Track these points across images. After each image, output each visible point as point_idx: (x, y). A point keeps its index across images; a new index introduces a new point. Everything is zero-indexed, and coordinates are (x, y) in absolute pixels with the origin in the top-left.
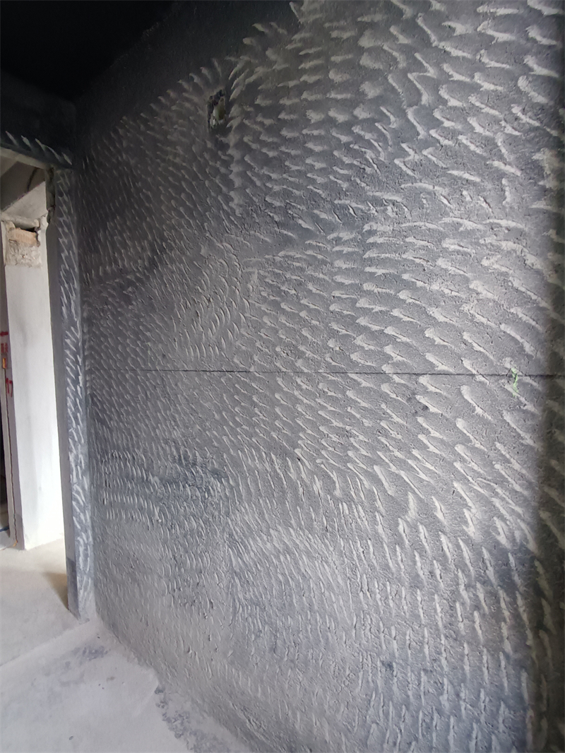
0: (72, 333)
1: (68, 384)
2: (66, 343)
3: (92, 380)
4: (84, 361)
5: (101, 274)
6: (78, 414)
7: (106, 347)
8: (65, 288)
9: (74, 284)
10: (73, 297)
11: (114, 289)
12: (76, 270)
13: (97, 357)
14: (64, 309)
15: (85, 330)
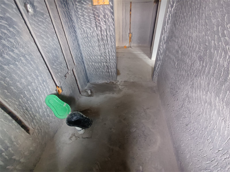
1: (169, 7)
3: (178, 6)
6: (169, 21)
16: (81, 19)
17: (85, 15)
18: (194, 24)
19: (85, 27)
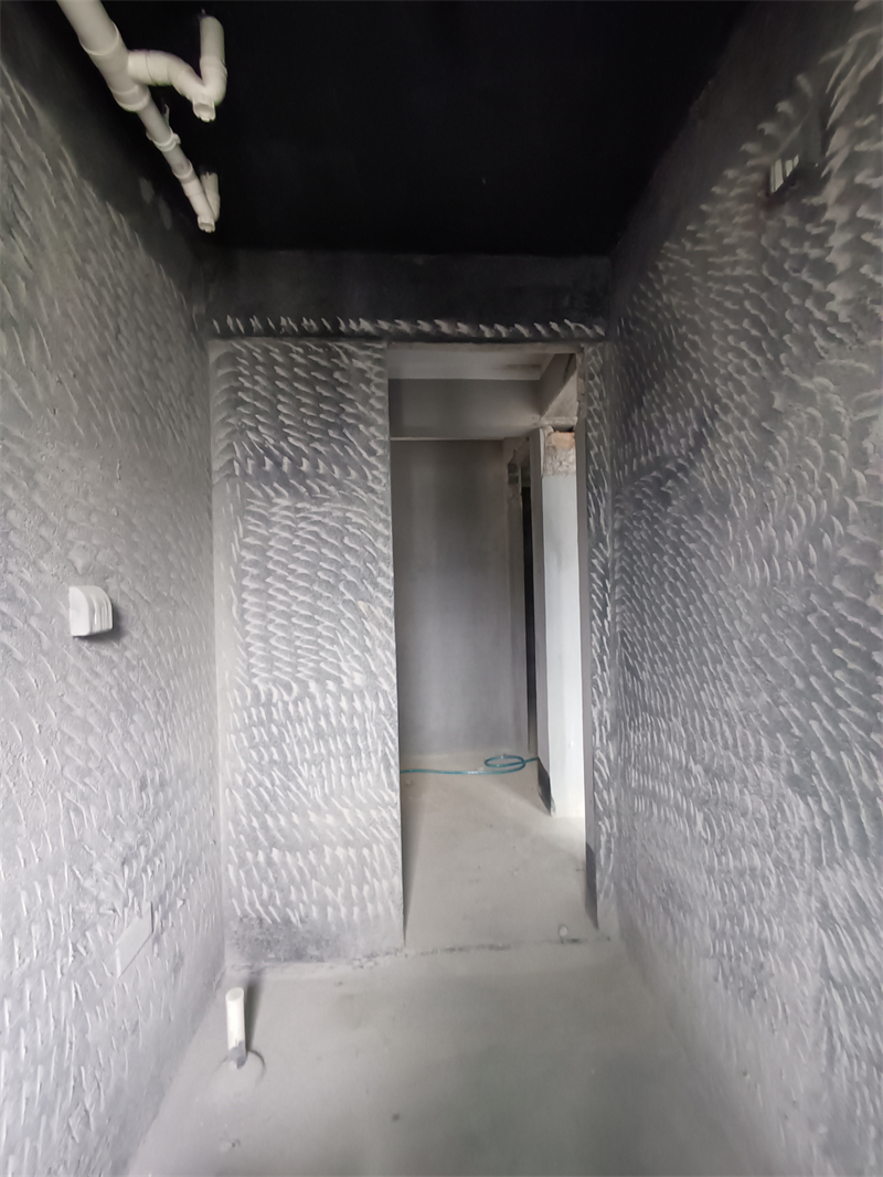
0: (601, 552)
1: (594, 617)
2: (593, 564)
3: (621, 613)
4: (613, 588)
5: (634, 468)
6: (605, 657)
7: (638, 567)
8: (593, 494)
9: (604, 487)
10: (603, 505)
11: (650, 486)
12: (608, 468)
13: (628, 582)
14: (591, 520)
15: (616, 547)
16: (252, 649)
17: (275, 634)
18: (715, 669)
19: (266, 681)
